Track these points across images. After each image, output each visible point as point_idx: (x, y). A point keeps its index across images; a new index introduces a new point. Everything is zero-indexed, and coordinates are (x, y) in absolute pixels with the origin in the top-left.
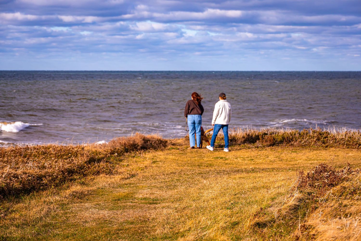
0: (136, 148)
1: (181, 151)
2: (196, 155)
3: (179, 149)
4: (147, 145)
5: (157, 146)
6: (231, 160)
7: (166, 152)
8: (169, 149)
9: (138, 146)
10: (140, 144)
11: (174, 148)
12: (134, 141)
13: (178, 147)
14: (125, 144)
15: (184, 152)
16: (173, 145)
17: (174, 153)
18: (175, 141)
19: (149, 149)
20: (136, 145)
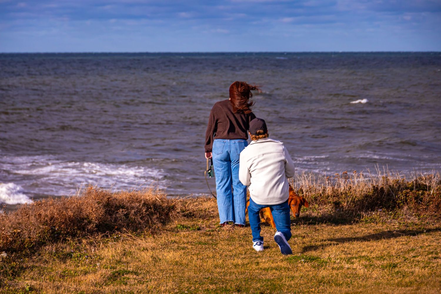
0: (83, 229)
1: (206, 234)
2: (241, 249)
3: (199, 229)
4: (116, 220)
5: (142, 222)
6: (335, 266)
7: (163, 238)
8: (172, 230)
9: (90, 222)
10: (93, 217)
11: (187, 228)
12: (80, 209)
13: (200, 223)
14: (52, 218)
15: (212, 239)
16: (190, 215)
17: (184, 243)
18: (196, 206)
19: (118, 229)
20: (83, 219)
